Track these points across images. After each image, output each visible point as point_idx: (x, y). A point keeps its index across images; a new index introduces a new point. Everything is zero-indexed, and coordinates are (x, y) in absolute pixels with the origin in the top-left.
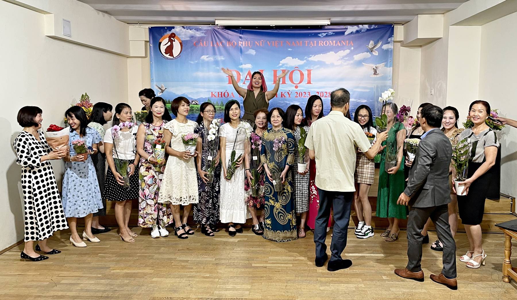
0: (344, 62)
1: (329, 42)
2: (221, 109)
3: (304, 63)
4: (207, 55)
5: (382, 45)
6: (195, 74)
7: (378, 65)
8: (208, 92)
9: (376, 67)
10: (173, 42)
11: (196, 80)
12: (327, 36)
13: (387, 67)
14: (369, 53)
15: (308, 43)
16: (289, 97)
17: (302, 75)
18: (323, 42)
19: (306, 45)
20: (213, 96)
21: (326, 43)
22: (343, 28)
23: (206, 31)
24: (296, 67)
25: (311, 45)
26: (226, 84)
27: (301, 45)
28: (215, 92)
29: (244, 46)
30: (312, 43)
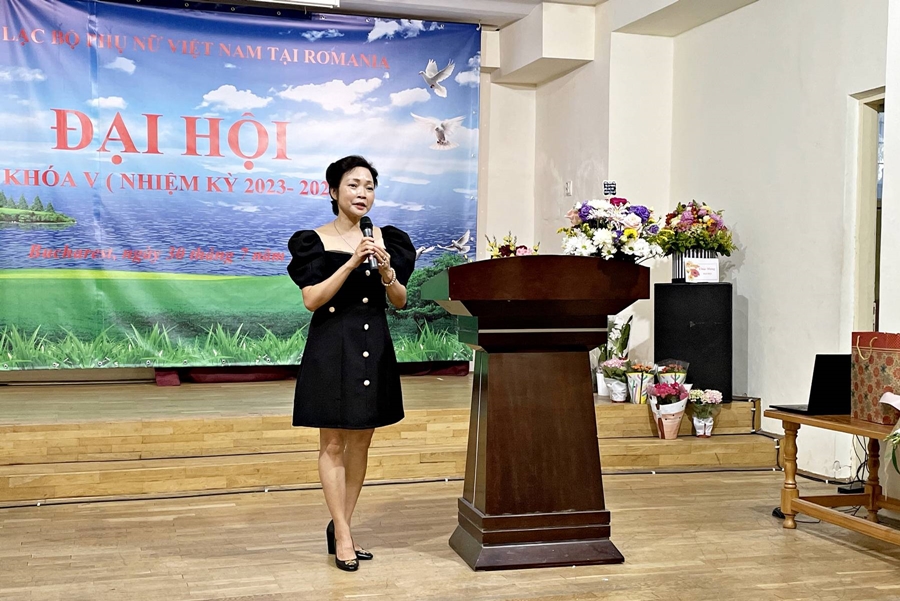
0: (369, 109)
1: (330, 54)
3: (269, 104)
5: (455, 74)
7: (446, 122)
9: (442, 126)
12: (324, 39)
13: (467, 127)
15: (279, 54)
16: (231, 190)
17: (263, 134)
18: (316, 54)
19: (273, 58)
20: (11, 179)
21: (323, 57)
22: (363, 23)
24: (246, 114)
25: (285, 59)
26: (49, 149)
27: (259, 58)
28: (17, 171)
29: (101, 46)
30: (288, 53)
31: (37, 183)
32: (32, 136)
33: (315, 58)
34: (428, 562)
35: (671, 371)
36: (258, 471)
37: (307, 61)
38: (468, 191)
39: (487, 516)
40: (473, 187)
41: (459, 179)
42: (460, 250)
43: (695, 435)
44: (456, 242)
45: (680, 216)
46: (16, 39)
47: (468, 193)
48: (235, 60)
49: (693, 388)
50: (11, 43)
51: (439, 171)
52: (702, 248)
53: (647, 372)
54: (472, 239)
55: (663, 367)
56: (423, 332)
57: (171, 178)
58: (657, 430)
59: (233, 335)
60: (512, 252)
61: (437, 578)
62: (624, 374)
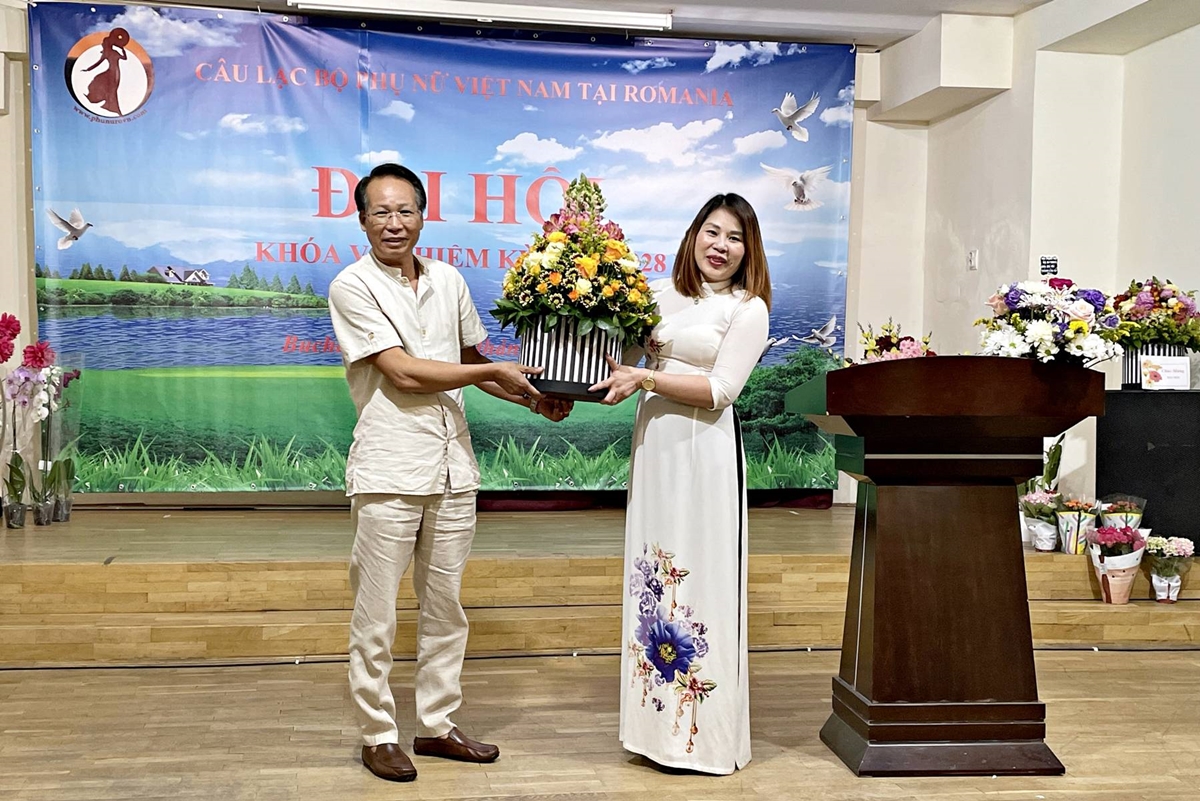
0: (705, 159)
1: (657, 90)
2: (290, 302)
3: (578, 156)
4: (242, 113)
5: (819, 111)
6: (200, 177)
7: (807, 174)
8: (244, 241)
9: (802, 179)
10: (121, 61)
11: (201, 197)
12: (651, 70)
13: (836, 180)
14: (780, 132)
15: (592, 91)
18: (639, 91)
19: (585, 97)
20: (263, 255)
21: (648, 94)
22: (702, 48)
23: (240, 29)
24: (550, 169)
25: (600, 98)
26: (310, 216)
27: (567, 96)
28: (272, 244)
29: (374, 87)
30: (603, 90)
31: (294, 259)
32: (289, 201)
33: (637, 95)
34: (793, 761)
35: (1121, 510)
36: (565, 628)
37: (627, 99)
38: (834, 265)
39: (875, 704)
40: (841, 259)
41: (823, 248)
42: (823, 342)
43: (1155, 600)
44: (817, 332)
45: (1134, 298)
46: (272, 80)
47: (835, 266)
48: (538, 101)
49: (1151, 535)
50: (267, 86)
51: (797, 238)
52: (1165, 342)
53: (1086, 511)
54: (839, 327)
55: (1110, 505)
56: (772, 451)
57: (455, 253)
58: (1100, 591)
59: (527, 451)
60: (893, 345)
61: (807, 784)
62: (1053, 512)
